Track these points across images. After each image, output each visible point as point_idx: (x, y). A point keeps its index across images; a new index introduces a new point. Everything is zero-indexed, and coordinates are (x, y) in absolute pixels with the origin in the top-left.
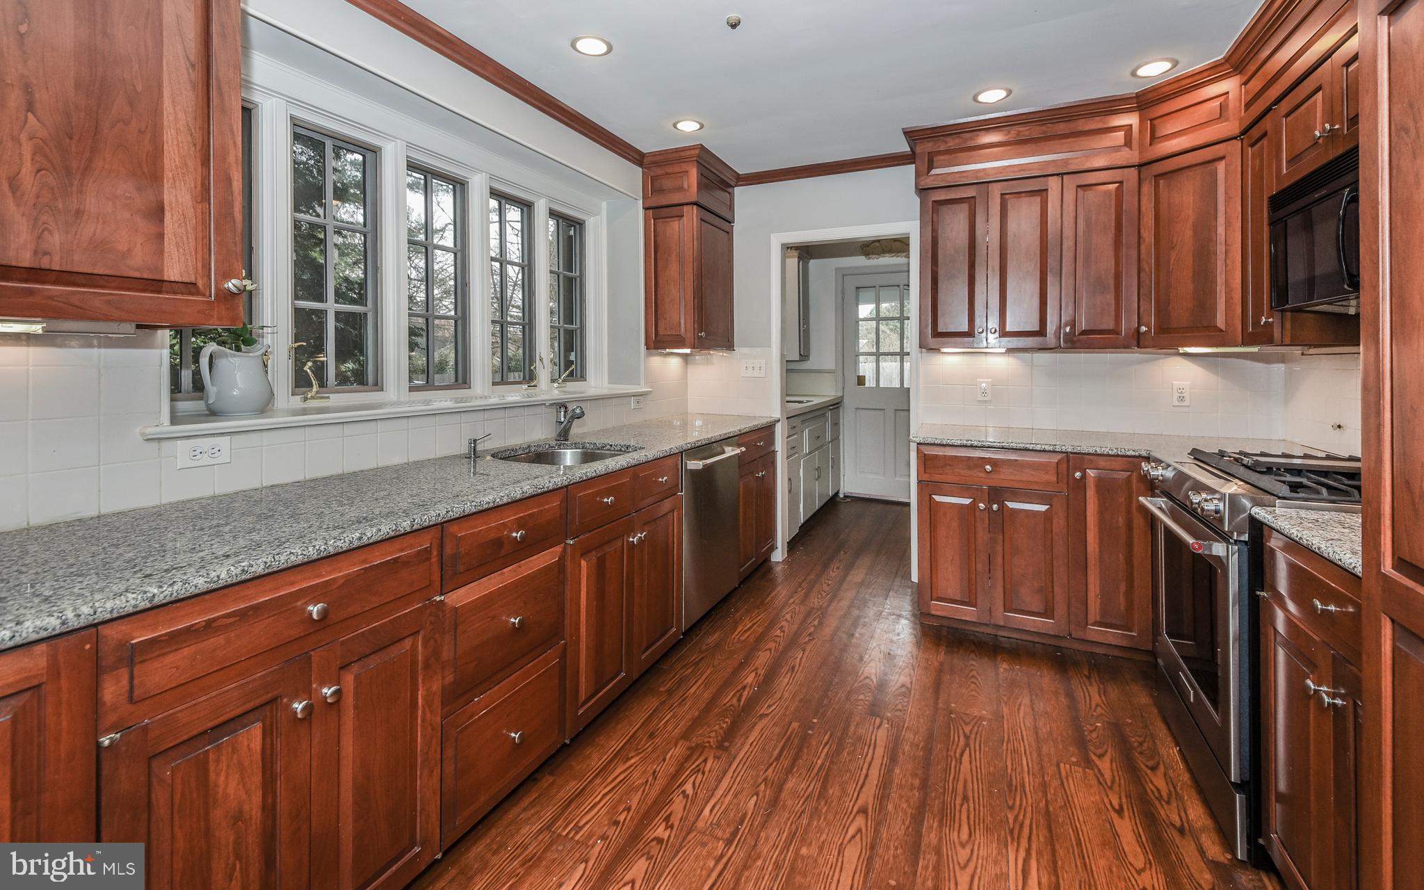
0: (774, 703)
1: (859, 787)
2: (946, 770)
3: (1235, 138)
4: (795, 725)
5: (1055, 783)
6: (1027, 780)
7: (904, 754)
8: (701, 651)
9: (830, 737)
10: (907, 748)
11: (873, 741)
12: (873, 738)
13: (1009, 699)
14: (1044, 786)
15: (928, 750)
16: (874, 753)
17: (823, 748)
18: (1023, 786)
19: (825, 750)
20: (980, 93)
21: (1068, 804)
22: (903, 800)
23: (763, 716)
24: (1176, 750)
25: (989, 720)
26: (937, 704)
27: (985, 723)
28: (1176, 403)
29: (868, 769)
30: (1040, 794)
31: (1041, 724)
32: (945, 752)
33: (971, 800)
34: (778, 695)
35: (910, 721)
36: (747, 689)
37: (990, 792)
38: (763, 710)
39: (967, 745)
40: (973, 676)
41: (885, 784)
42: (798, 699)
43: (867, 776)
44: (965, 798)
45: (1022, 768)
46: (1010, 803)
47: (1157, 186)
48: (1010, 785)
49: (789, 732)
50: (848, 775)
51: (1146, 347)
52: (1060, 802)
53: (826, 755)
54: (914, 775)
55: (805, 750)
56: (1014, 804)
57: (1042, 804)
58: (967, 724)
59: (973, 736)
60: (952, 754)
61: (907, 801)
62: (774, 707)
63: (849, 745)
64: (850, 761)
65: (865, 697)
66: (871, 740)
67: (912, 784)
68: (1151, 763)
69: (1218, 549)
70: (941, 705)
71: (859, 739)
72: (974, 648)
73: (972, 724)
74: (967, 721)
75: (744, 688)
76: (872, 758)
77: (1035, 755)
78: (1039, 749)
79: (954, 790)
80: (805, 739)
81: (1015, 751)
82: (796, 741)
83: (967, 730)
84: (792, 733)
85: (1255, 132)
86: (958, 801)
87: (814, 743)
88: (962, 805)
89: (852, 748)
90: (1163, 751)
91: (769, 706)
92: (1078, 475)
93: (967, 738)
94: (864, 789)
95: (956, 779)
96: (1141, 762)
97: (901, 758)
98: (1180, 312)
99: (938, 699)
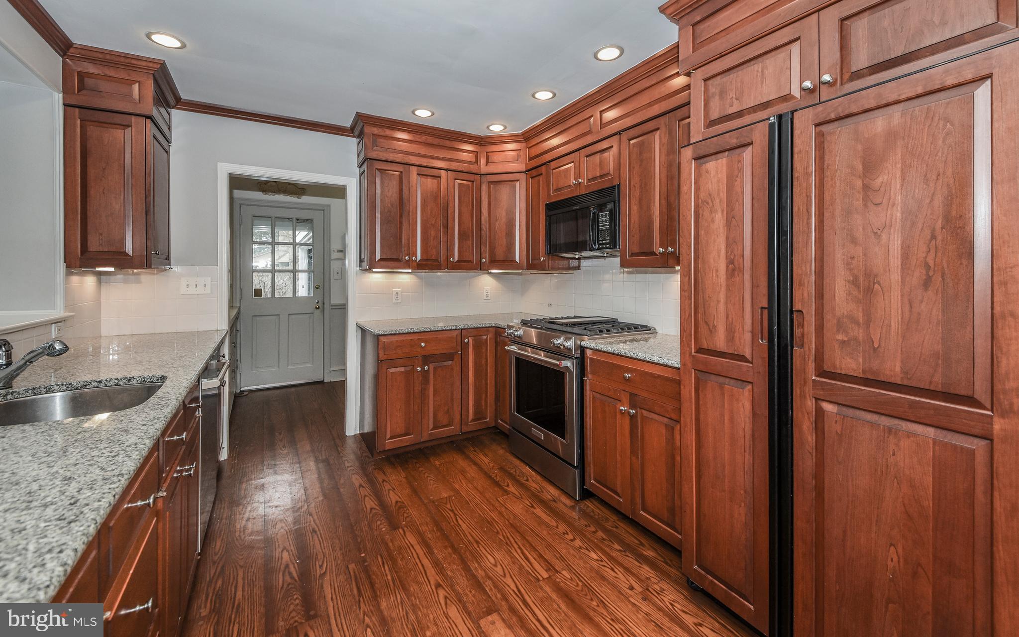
0: (323, 562)
1: (424, 574)
2: (457, 534)
3: (524, 172)
4: (352, 566)
5: (503, 509)
6: (492, 515)
7: (430, 539)
8: (214, 563)
9: (382, 558)
10: (429, 536)
11: (409, 545)
12: (407, 542)
13: (453, 480)
14: (500, 513)
15: (440, 529)
16: (415, 550)
17: (384, 567)
18: (494, 519)
19: (386, 567)
20: (416, 110)
21: (515, 516)
22: (452, 564)
23: (323, 575)
24: (528, 467)
25: (454, 495)
26: (423, 502)
27: (453, 498)
28: (485, 298)
29: (420, 561)
30: (502, 518)
31: (475, 484)
32: (449, 526)
33: (481, 542)
34: (320, 556)
35: (418, 520)
36: (291, 566)
37: (484, 531)
38: (318, 571)
39: (455, 515)
40: (427, 476)
41: (436, 564)
42: (337, 548)
43: (422, 565)
44: (477, 542)
45: (487, 511)
46: (495, 531)
47: (489, 188)
48: (488, 522)
49: (352, 573)
50: (412, 572)
51: (484, 270)
52: (512, 517)
53: (390, 571)
54: (446, 547)
55: (374, 577)
56: (497, 530)
57: (507, 523)
58: (446, 504)
59: (454, 508)
60: (452, 524)
61: (454, 563)
62: (325, 564)
63: (397, 556)
64: (406, 564)
65: (381, 521)
66: (407, 544)
67: (449, 553)
68: (525, 478)
69: (567, 363)
70: (426, 501)
71: (400, 548)
72: (415, 461)
73: (448, 501)
74: (445, 502)
75: (287, 566)
76: (417, 554)
77: (486, 502)
78: (485, 497)
79: (469, 541)
80: (366, 570)
81: (477, 504)
82: (363, 576)
83: (449, 506)
84: (354, 573)
85: (534, 173)
86: (476, 546)
87: (375, 569)
88: (479, 547)
89: (401, 556)
90: (524, 471)
91: (321, 566)
92: (466, 340)
93: (452, 511)
94: (428, 574)
95: (465, 535)
96: (523, 480)
97: (432, 543)
98: (500, 253)
99: (421, 499)
